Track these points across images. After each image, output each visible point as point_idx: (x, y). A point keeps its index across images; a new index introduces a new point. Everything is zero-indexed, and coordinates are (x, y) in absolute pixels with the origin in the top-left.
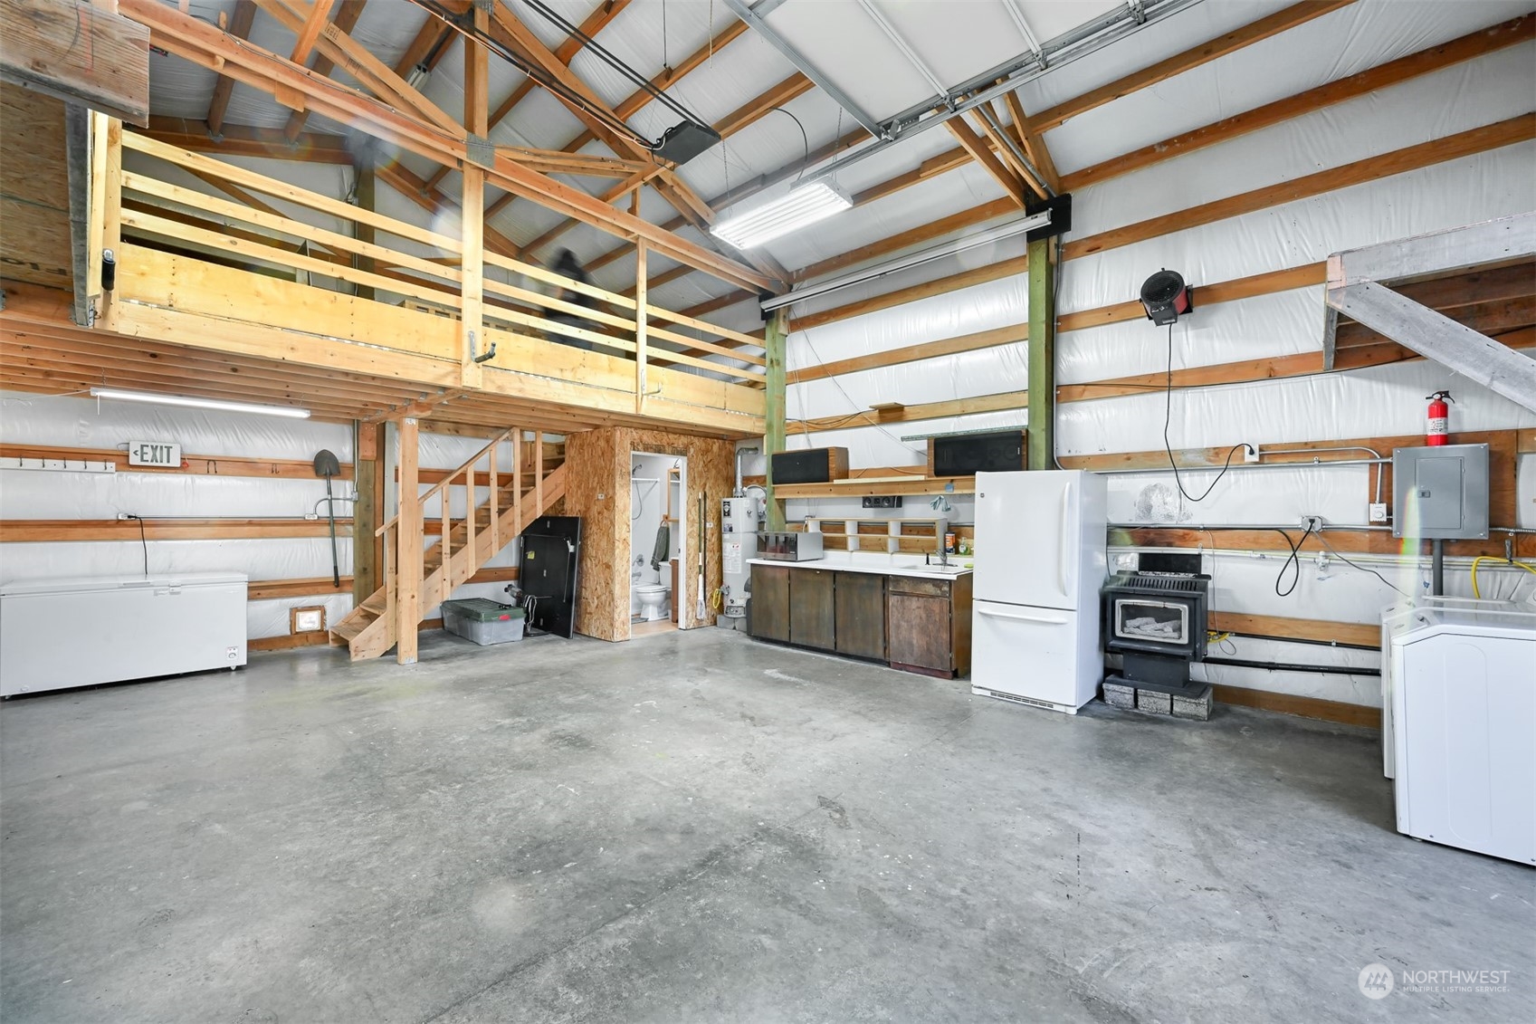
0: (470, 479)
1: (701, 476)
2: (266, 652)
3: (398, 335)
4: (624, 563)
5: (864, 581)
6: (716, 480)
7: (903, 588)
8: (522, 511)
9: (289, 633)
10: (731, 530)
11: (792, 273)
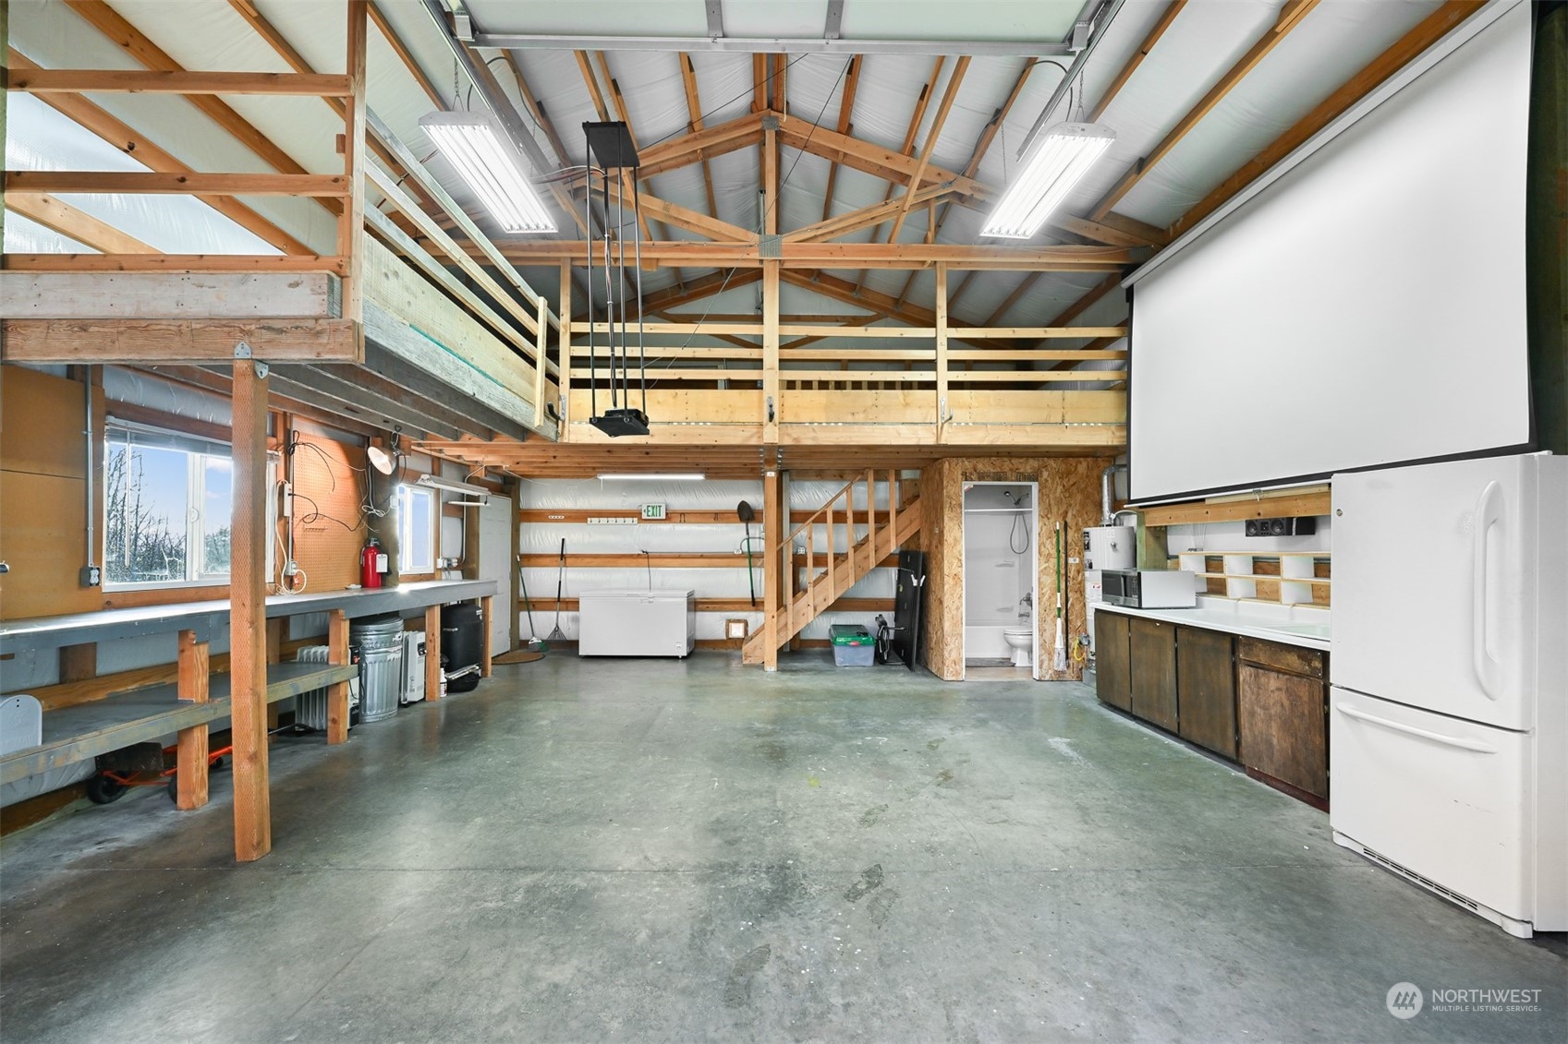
0: (830, 517)
1: (1059, 502)
2: (711, 650)
3: (717, 412)
4: (956, 599)
5: (1207, 641)
6: (1083, 505)
7: (1258, 656)
8: (876, 546)
9: (725, 638)
10: (1091, 566)
11: (1168, 229)
